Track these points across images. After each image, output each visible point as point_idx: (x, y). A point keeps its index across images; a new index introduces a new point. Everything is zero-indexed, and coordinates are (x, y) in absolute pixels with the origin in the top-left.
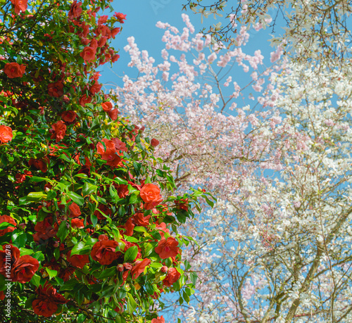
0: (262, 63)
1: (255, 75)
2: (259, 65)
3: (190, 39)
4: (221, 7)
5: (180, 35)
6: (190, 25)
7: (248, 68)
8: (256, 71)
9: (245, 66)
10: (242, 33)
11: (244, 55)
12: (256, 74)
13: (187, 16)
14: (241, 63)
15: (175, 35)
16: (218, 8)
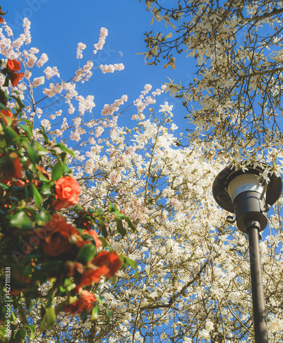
0: (90, 111)
1: (78, 121)
2: (87, 112)
3: (21, 50)
4: (177, 17)
5: (12, 41)
6: (29, 35)
7: (74, 109)
8: (81, 117)
9: (71, 106)
10: (87, 68)
11: (76, 93)
12: (80, 120)
13: (29, 23)
14: (69, 101)
15: (7, 37)
16: (173, 17)
